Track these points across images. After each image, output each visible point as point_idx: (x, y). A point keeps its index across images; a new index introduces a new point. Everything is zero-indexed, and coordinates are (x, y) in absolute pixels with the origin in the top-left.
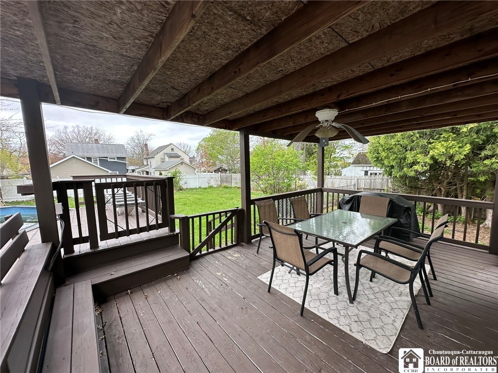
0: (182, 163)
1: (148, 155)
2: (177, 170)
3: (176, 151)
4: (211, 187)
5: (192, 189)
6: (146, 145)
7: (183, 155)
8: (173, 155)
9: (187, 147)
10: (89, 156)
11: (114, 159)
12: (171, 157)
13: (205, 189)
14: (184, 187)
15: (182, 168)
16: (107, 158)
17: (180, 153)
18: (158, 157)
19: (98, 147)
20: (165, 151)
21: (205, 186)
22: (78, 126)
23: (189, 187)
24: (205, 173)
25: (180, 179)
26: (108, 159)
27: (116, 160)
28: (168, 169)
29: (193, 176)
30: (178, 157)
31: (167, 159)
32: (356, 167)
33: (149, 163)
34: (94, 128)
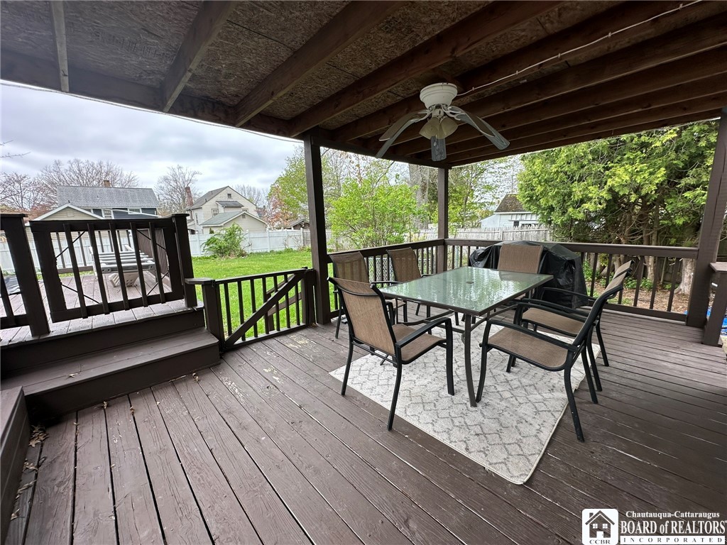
0: (244, 216)
1: (191, 204)
2: (236, 226)
3: (235, 198)
4: (288, 251)
5: (259, 254)
6: (188, 189)
7: (246, 204)
8: (232, 204)
9: (254, 192)
10: (97, 206)
11: (138, 210)
12: (227, 206)
13: (280, 253)
14: (248, 251)
15: (243, 224)
16: (126, 209)
17: (241, 201)
18: (208, 207)
19: (111, 193)
20: (218, 198)
21: (280, 250)
22: (77, 161)
23: (255, 252)
24: (280, 230)
25: (240, 238)
26: (128, 211)
27: (141, 213)
28: (222, 225)
29: (261, 235)
30: (240, 206)
31: (221, 210)
32: (503, 217)
33: (194, 217)
34: (105, 163)
